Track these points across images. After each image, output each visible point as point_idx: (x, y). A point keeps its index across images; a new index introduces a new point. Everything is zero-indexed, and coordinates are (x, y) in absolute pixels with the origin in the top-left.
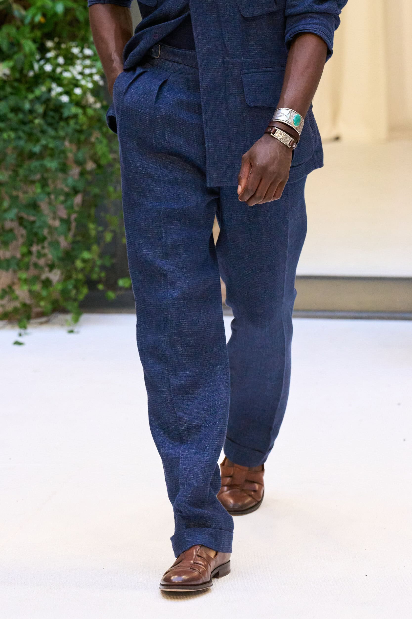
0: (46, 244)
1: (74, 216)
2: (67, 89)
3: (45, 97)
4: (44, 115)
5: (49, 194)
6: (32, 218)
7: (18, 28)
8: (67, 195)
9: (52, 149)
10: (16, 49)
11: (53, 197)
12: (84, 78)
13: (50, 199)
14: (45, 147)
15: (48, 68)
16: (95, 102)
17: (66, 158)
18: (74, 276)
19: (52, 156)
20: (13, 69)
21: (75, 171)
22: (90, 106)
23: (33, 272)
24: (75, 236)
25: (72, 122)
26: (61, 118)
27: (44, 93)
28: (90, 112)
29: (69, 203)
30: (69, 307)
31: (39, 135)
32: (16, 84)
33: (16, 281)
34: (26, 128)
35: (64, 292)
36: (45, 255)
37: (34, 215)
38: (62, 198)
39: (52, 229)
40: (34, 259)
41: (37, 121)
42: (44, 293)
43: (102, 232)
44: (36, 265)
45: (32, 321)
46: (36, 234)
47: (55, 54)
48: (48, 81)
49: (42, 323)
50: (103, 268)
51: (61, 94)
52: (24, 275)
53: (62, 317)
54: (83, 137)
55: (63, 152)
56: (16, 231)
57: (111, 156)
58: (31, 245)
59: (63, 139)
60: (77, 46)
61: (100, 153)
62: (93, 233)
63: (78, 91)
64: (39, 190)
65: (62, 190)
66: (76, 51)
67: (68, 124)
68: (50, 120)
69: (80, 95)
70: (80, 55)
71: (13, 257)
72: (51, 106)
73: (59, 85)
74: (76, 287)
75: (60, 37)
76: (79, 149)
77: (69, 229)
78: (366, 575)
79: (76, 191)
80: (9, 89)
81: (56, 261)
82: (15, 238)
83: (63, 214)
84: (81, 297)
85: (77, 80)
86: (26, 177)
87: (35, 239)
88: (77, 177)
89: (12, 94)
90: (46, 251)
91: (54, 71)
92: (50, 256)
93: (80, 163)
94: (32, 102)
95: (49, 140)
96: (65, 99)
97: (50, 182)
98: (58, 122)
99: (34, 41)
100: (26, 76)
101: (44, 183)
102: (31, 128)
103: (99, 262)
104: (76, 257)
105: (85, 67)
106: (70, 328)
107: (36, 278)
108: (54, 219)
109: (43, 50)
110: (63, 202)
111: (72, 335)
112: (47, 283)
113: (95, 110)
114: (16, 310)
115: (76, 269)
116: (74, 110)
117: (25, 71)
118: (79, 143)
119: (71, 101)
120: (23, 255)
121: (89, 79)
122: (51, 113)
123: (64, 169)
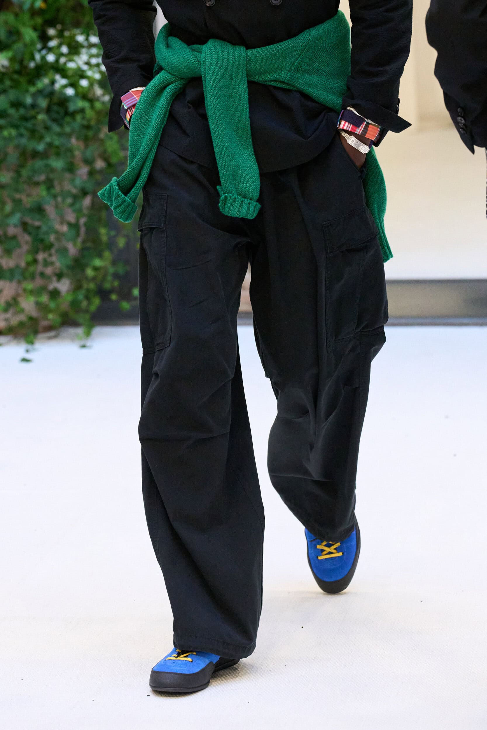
0: (53, 251)
1: (83, 221)
2: (72, 81)
3: (49, 89)
4: (48, 110)
5: (55, 196)
6: (37, 223)
7: (16, 15)
8: (75, 197)
9: (57, 147)
10: (15, 38)
11: (59, 199)
12: (90, 69)
13: (56, 202)
14: (50, 145)
15: (51, 58)
16: (104, 95)
17: (73, 156)
18: (85, 286)
19: (58, 154)
20: (12, 60)
21: (83, 170)
22: (98, 99)
23: (39, 282)
24: (84, 242)
25: (79, 118)
26: (67, 113)
27: (46, 86)
28: (98, 105)
29: (77, 206)
30: (81, 321)
31: (43, 131)
32: (16, 76)
33: (20, 292)
34: (29, 125)
35: (75, 304)
36: (52, 263)
37: (39, 220)
38: (69, 200)
39: (59, 235)
40: (40, 268)
41: (41, 117)
42: (52, 305)
43: (115, 237)
44: (42, 274)
45: (40, 336)
46: (42, 241)
47: (58, 43)
48: (51, 72)
49: (50, 338)
50: (116, 276)
51: (65, 86)
52: (29, 286)
53: (72, 331)
54: (91, 133)
55: (70, 150)
56: (20, 238)
57: (122, 154)
58: (36, 252)
59: (69, 135)
60: (82, 34)
61: (110, 150)
62: (104, 238)
63: (84, 83)
64: (44, 193)
65: (69, 192)
66: (80, 38)
67: (74, 119)
68: (55, 116)
69: (86, 88)
70: (85, 44)
71: (18, 266)
72: (55, 99)
73: (64, 76)
74: (87, 298)
75: (63, 23)
76: (87, 146)
77: (78, 234)
79: (84, 193)
80: (8, 83)
81: (65, 271)
82: (19, 246)
83: (71, 217)
84: (93, 308)
85: (83, 71)
86: (30, 178)
87: (41, 246)
88: (85, 177)
89: (11, 87)
90: (54, 259)
91: (57, 61)
92: (58, 264)
93: (88, 162)
94: (34, 95)
95: (55, 137)
96: (70, 92)
97: (56, 183)
98: (63, 118)
99: (35, 29)
100: (26, 67)
101: (49, 184)
102: (34, 125)
103: (111, 270)
104: (87, 265)
105: (91, 56)
106: (82, 343)
107: (43, 289)
108: (62, 223)
109: (44, 38)
110: (72, 205)
111: (84, 351)
112: (55, 294)
113: (103, 103)
114: (21, 324)
115: (87, 278)
116: (81, 104)
117: (25, 62)
118: (86, 140)
119: (77, 94)
120: (28, 264)
121: (96, 69)
122: (56, 108)
123: (71, 168)
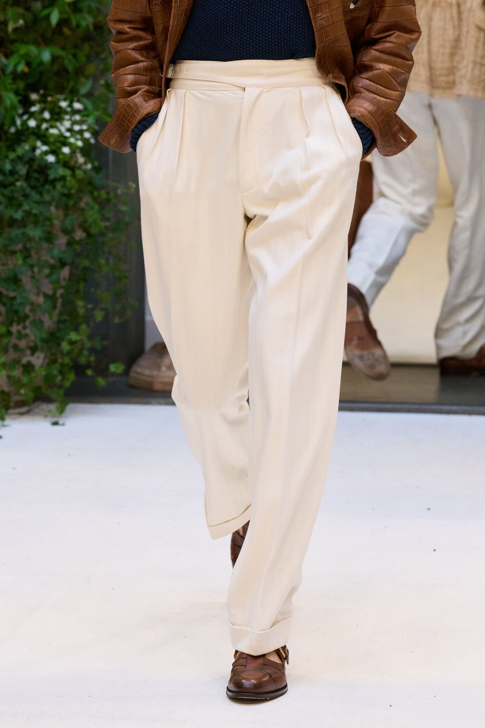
0: (27, 323)
1: (60, 292)
2: (54, 148)
3: (30, 155)
4: (27, 177)
5: (32, 266)
6: (12, 294)
8: (52, 268)
9: (35, 215)
11: (36, 270)
12: (72, 136)
13: (33, 272)
14: (28, 213)
15: (32, 123)
16: (85, 163)
17: (52, 225)
18: (60, 361)
19: (36, 223)
21: (63, 240)
22: (80, 168)
23: (12, 355)
24: (61, 314)
25: (59, 186)
26: (46, 181)
27: (26, 151)
28: (79, 173)
29: (54, 277)
30: (53, 396)
31: (22, 199)
34: (6, 192)
35: (48, 378)
36: (26, 335)
37: (14, 291)
38: (47, 271)
39: (34, 307)
40: (14, 340)
41: (18, 184)
42: (25, 379)
43: (92, 310)
44: (16, 347)
45: (10, 411)
46: (16, 312)
47: (40, 108)
48: (32, 138)
49: (22, 414)
50: (92, 351)
51: (46, 153)
52: (2, 359)
53: (45, 407)
54: (71, 203)
55: (49, 219)
57: (103, 224)
58: (11, 325)
59: (49, 203)
60: (65, 100)
61: (90, 220)
62: (81, 311)
63: (66, 150)
64: (20, 262)
65: (47, 261)
66: (64, 104)
67: (54, 187)
68: (33, 183)
69: (68, 154)
70: (69, 109)
72: (35, 167)
73: (45, 143)
74: (61, 373)
75: (45, 88)
76: (66, 215)
77: (55, 307)
78: (391, 706)
79: (63, 264)
81: (39, 344)
83: (48, 289)
84: (67, 384)
85: (66, 138)
86: (6, 247)
87: (15, 318)
88: (64, 248)
90: (28, 331)
91: (38, 126)
92: (32, 338)
93: (67, 232)
94: (13, 161)
95: (33, 205)
96: (51, 159)
97: (33, 253)
98: (43, 186)
99: (17, 93)
100: (6, 132)
101: (26, 254)
102: (12, 192)
103: (88, 345)
104: (62, 339)
105: (74, 123)
106: (55, 420)
107: (16, 362)
108: (38, 295)
109: (26, 103)
110: (47, 276)
111: (56, 428)
112: (28, 368)
113: (85, 172)
115: (61, 352)
116: (61, 171)
117: (6, 128)
118: (66, 209)
119: (58, 162)
120: (1, 336)
121: (78, 137)
122: (36, 175)
123: (49, 238)
